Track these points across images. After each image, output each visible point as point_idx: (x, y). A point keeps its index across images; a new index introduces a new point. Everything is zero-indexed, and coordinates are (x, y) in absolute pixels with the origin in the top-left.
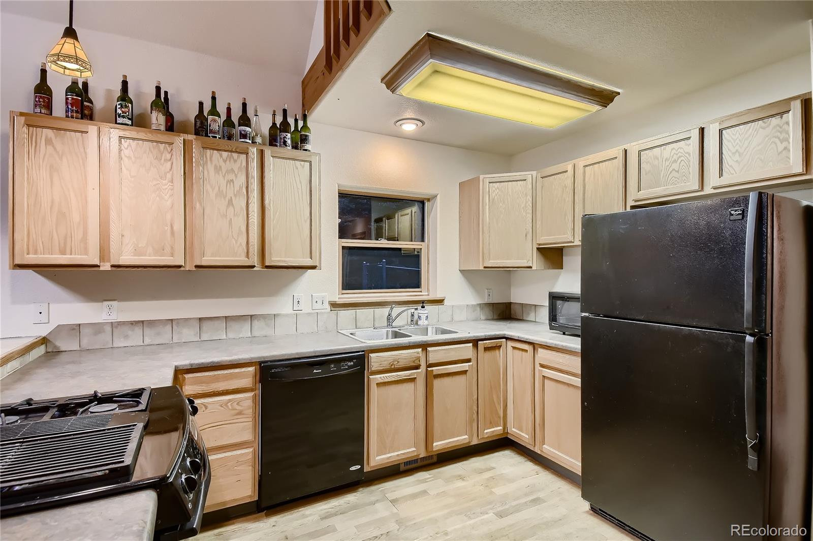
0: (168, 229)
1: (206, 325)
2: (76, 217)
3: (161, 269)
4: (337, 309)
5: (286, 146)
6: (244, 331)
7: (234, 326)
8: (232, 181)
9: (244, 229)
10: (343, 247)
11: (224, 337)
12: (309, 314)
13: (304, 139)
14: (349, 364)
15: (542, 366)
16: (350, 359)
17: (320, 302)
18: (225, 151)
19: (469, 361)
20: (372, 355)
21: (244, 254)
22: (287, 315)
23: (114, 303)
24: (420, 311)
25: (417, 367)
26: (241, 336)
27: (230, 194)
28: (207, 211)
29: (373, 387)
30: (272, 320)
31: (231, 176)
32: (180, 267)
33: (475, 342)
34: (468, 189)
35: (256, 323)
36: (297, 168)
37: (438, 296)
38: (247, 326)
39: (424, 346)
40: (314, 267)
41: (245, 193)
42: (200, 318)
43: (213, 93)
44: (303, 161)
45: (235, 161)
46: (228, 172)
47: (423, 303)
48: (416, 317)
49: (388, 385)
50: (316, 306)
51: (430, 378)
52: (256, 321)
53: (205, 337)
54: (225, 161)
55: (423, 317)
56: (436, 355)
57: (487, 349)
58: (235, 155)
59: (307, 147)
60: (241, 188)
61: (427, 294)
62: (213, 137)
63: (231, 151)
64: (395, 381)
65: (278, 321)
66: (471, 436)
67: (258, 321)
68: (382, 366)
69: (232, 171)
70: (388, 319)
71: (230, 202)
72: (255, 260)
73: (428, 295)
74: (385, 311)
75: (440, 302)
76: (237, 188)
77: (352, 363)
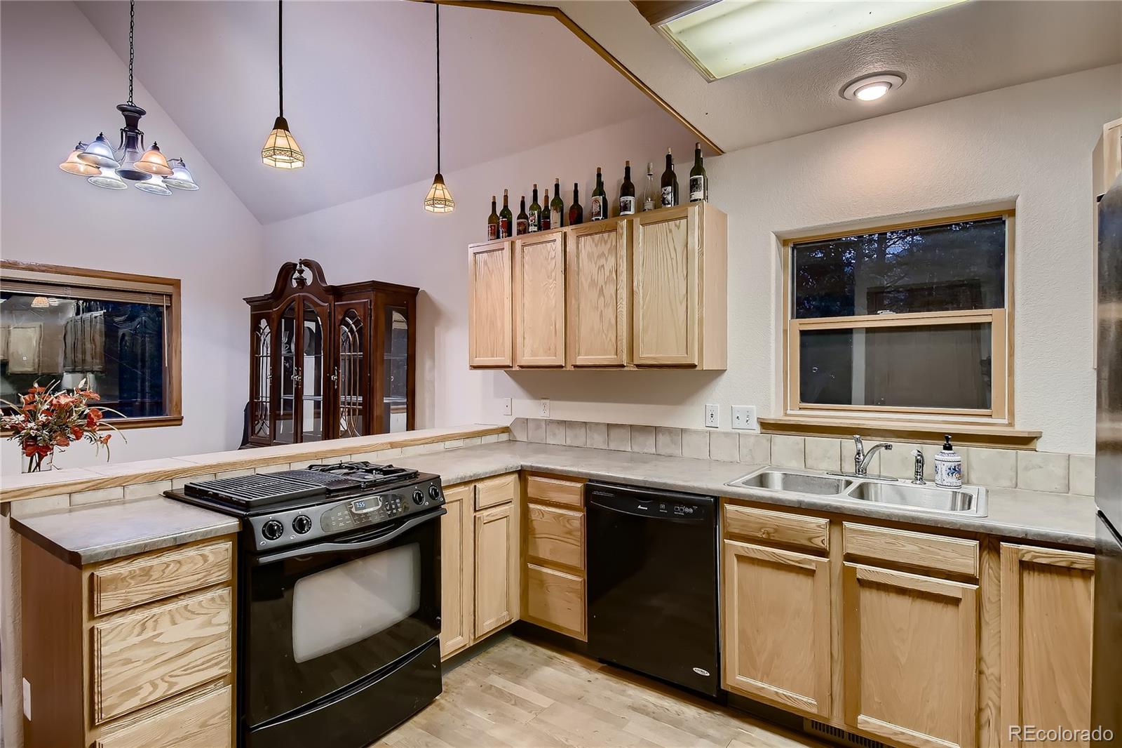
0: (552, 328)
1: (614, 433)
3: (537, 369)
4: (770, 431)
5: (665, 204)
6: (647, 445)
7: (640, 438)
8: (603, 266)
9: (613, 321)
10: (801, 331)
11: (630, 450)
12: (726, 434)
13: (693, 186)
14: (687, 510)
16: (689, 504)
17: (743, 418)
18: (596, 233)
19: (968, 578)
20: (729, 507)
21: (613, 352)
22: (696, 432)
23: (547, 402)
24: (941, 455)
25: (822, 552)
26: (645, 451)
27: (601, 282)
28: (582, 306)
29: (732, 559)
30: (679, 436)
31: (602, 261)
32: (562, 367)
33: (989, 539)
35: (661, 438)
36: (671, 231)
37: (1020, 429)
38: (651, 440)
39: (835, 516)
40: (692, 367)
41: (615, 278)
42: (608, 424)
43: (599, 169)
44: (676, 219)
45: (606, 242)
46: (599, 257)
49: (758, 565)
50: (737, 424)
51: (852, 583)
52: (661, 434)
53: (612, 446)
54: (596, 245)
55: (942, 468)
56: (860, 538)
58: (606, 235)
60: (611, 272)
61: (1006, 421)
62: (596, 219)
63: (602, 232)
64: (769, 561)
65: (686, 438)
67: (663, 435)
68: (745, 529)
69: (603, 254)
70: (856, 460)
71: (601, 290)
72: (624, 358)
73: (1011, 424)
75: (1023, 442)
76: (607, 273)
77: (691, 511)
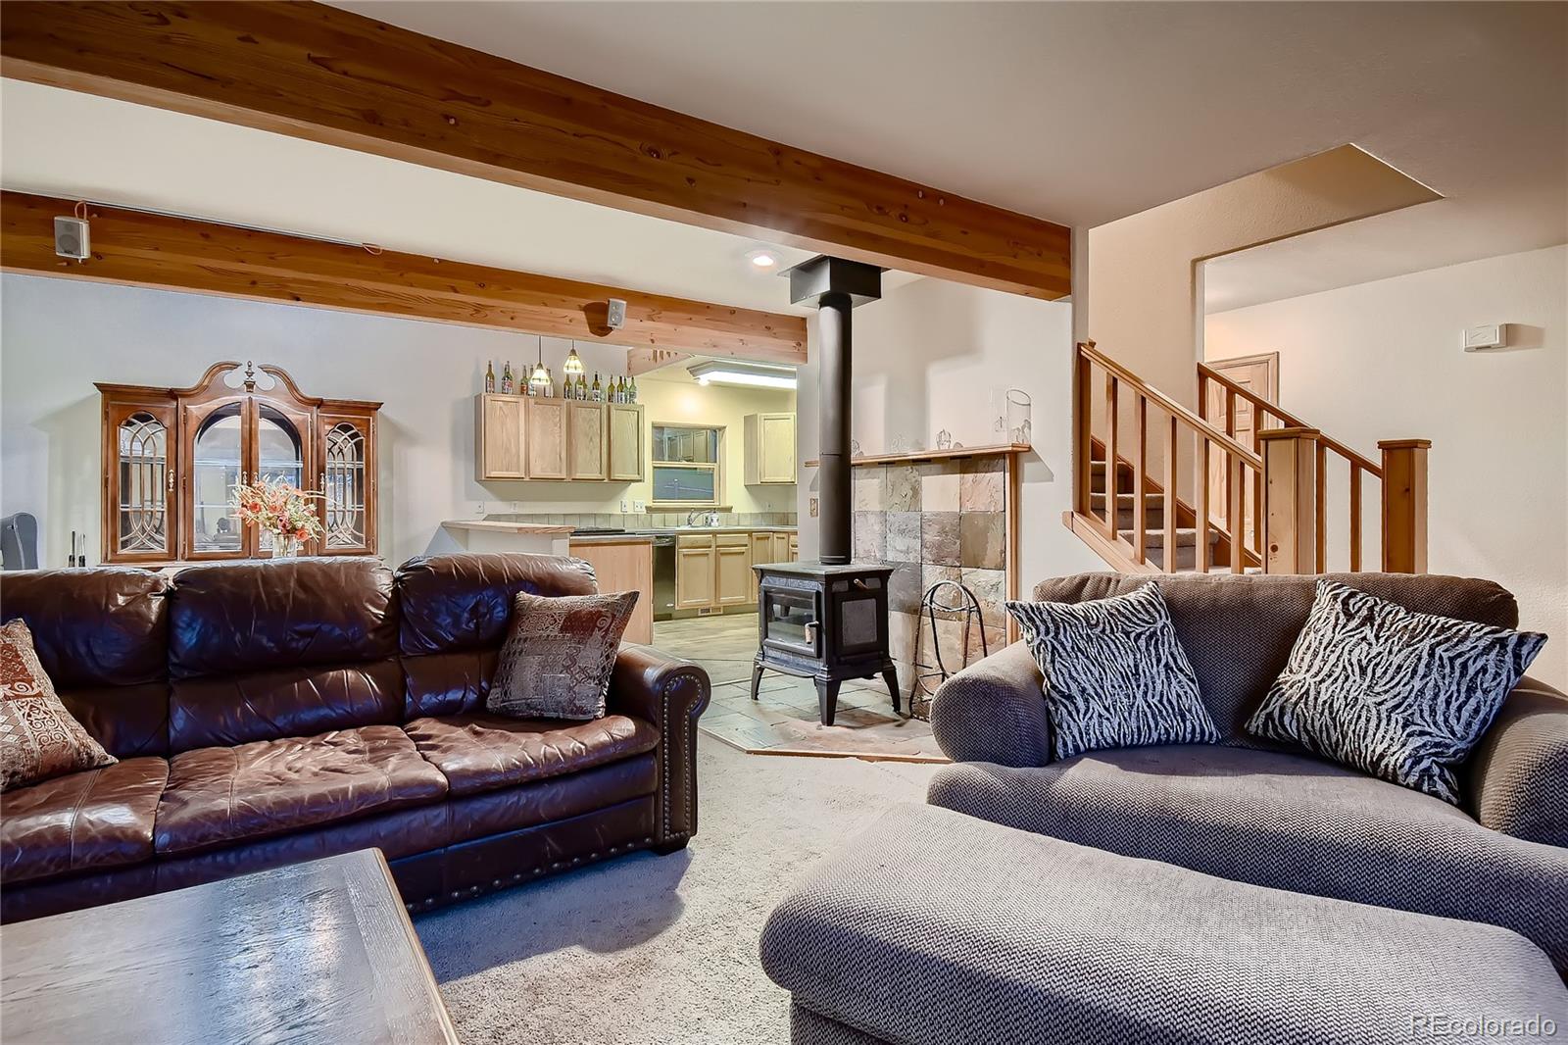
0: (558, 456)
2: (514, 450)
3: (554, 481)
4: (651, 512)
8: (592, 426)
9: (598, 455)
10: (656, 466)
12: (632, 515)
13: (632, 395)
15: (793, 546)
17: (639, 507)
18: (588, 408)
19: (746, 545)
20: (680, 537)
21: (598, 472)
22: (617, 515)
23: (518, 502)
24: (714, 515)
25: (710, 547)
27: (590, 434)
28: (579, 445)
29: (681, 556)
30: (608, 518)
31: (592, 423)
33: (750, 533)
34: (750, 422)
35: (598, 520)
36: (629, 415)
37: (727, 505)
38: (592, 521)
39: (714, 533)
40: (640, 481)
41: (600, 433)
44: (632, 410)
45: (592, 413)
46: (590, 421)
47: (715, 510)
48: (709, 520)
49: (690, 556)
50: (636, 509)
51: (719, 555)
52: (598, 518)
55: (715, 520)
56: (722, 539)
57: (758, 539)
58: (594, 410)
59: (635, 400)
60: (597, 430)
61: (718, 503)
63: (591, 408)
64: (695, 554)
65: (612, 518)
66: (747, 597)
68: (687, 543)
69: (592, 420)
70: (689, 520)
71: (592, 439)
72: (604, 476)
73: (720, 505)
74: (687, 515)
75: (729, 510)
76: (595, 430)
77: (668, 540)
